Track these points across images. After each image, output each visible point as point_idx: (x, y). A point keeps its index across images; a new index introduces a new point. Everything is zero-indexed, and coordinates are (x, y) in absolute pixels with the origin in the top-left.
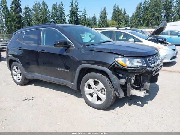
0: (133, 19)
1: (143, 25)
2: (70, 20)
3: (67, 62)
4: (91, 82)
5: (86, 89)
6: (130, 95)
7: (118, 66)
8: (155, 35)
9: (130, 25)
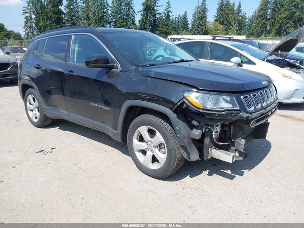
0: (254, 21)
1: (270, 33)
2: (142, 19)
3: (107, 93)
4: (143, 130)
5: (135, 141)
6: (209, 157)
7: (187, 105)
8: (280, 52)
9: (246, 33)
